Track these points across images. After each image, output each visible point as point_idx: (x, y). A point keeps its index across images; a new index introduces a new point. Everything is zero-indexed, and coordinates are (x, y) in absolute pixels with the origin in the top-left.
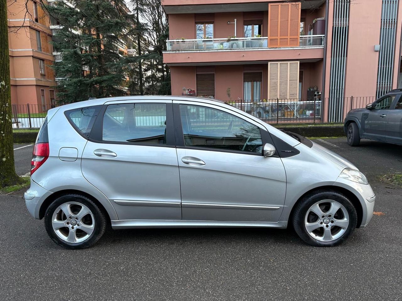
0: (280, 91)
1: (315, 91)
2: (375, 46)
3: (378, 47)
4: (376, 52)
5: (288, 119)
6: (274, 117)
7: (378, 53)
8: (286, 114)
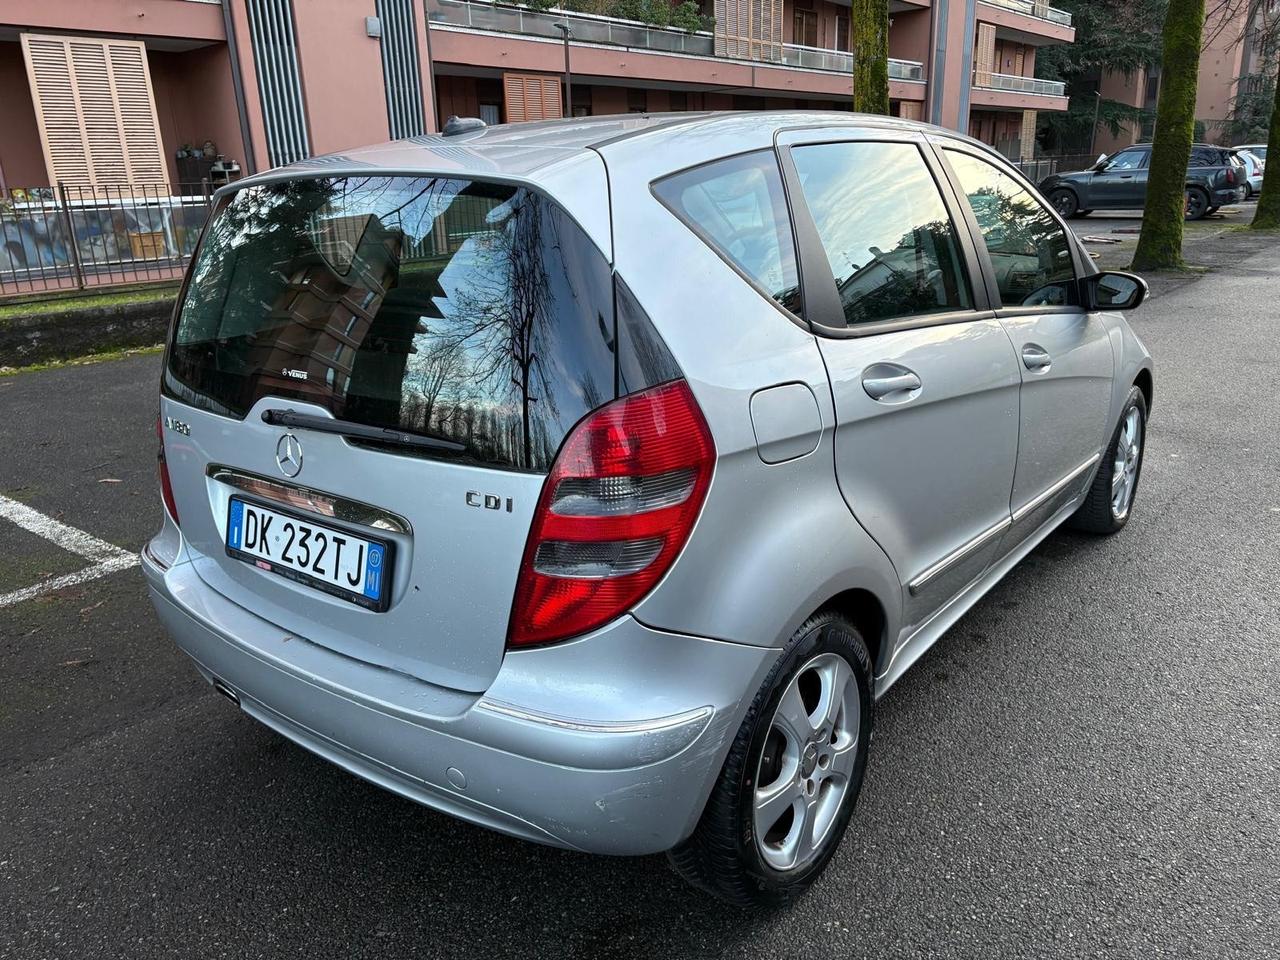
0: (97, 158)
1: (216, 159)
2: (366, 19)
3: (376, 25)
4: (372, 40)
5: (146, 266)
6: (88, 260)
7: (378, 43)
8: (138, 245)
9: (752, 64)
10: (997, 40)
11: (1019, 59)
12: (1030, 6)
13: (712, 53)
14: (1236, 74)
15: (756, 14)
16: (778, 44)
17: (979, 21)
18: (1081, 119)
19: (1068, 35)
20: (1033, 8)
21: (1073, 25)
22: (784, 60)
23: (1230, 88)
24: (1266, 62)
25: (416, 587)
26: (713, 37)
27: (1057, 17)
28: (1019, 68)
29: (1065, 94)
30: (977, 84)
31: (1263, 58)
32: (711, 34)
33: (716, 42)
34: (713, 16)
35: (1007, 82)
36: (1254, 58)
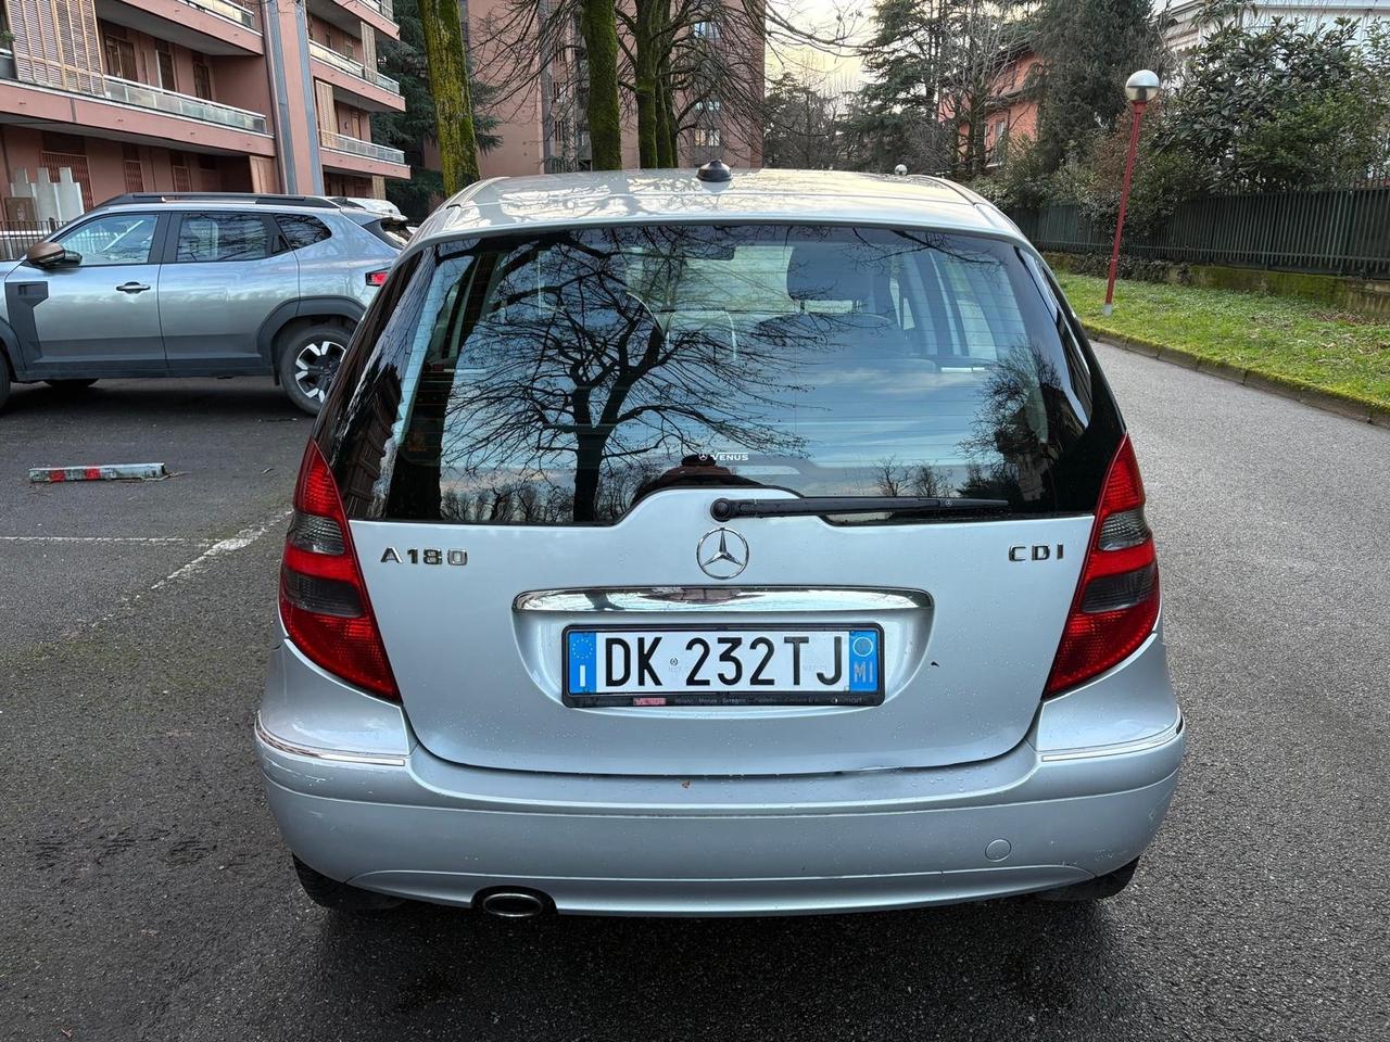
9: (70, 95)
10: (335, 101)
11: (355, 121)
12: (360, 69)
13: (13, 75)
14: (541, 156)
15: (66, 35)
16: (99, 75)
17: (315, 78)
18: (415, 189)
19: (400, 104)
20: (363, 71)
21: (401, 94)
22: (108, 95)
23: (539, 167)
24: (565, 146)
25: (934, 664)
26: (12, 55)
27: (386, 84)
28: (357, 133)
29: (406, 163)
30: (324, 144)
31: (562, 142)
32: (10, 52)
33: (17, 62)
34: (8, 29)
35: (352, 145)
36: (552, 143)
